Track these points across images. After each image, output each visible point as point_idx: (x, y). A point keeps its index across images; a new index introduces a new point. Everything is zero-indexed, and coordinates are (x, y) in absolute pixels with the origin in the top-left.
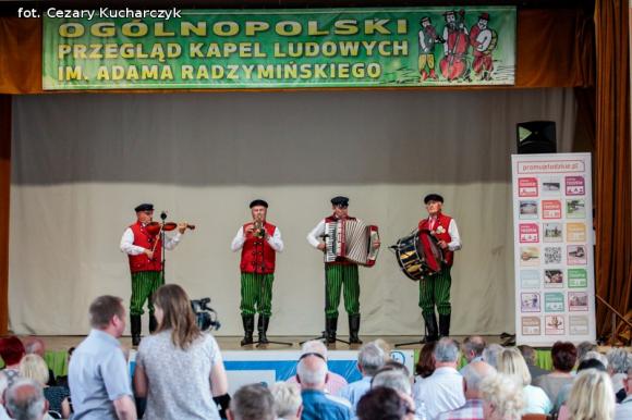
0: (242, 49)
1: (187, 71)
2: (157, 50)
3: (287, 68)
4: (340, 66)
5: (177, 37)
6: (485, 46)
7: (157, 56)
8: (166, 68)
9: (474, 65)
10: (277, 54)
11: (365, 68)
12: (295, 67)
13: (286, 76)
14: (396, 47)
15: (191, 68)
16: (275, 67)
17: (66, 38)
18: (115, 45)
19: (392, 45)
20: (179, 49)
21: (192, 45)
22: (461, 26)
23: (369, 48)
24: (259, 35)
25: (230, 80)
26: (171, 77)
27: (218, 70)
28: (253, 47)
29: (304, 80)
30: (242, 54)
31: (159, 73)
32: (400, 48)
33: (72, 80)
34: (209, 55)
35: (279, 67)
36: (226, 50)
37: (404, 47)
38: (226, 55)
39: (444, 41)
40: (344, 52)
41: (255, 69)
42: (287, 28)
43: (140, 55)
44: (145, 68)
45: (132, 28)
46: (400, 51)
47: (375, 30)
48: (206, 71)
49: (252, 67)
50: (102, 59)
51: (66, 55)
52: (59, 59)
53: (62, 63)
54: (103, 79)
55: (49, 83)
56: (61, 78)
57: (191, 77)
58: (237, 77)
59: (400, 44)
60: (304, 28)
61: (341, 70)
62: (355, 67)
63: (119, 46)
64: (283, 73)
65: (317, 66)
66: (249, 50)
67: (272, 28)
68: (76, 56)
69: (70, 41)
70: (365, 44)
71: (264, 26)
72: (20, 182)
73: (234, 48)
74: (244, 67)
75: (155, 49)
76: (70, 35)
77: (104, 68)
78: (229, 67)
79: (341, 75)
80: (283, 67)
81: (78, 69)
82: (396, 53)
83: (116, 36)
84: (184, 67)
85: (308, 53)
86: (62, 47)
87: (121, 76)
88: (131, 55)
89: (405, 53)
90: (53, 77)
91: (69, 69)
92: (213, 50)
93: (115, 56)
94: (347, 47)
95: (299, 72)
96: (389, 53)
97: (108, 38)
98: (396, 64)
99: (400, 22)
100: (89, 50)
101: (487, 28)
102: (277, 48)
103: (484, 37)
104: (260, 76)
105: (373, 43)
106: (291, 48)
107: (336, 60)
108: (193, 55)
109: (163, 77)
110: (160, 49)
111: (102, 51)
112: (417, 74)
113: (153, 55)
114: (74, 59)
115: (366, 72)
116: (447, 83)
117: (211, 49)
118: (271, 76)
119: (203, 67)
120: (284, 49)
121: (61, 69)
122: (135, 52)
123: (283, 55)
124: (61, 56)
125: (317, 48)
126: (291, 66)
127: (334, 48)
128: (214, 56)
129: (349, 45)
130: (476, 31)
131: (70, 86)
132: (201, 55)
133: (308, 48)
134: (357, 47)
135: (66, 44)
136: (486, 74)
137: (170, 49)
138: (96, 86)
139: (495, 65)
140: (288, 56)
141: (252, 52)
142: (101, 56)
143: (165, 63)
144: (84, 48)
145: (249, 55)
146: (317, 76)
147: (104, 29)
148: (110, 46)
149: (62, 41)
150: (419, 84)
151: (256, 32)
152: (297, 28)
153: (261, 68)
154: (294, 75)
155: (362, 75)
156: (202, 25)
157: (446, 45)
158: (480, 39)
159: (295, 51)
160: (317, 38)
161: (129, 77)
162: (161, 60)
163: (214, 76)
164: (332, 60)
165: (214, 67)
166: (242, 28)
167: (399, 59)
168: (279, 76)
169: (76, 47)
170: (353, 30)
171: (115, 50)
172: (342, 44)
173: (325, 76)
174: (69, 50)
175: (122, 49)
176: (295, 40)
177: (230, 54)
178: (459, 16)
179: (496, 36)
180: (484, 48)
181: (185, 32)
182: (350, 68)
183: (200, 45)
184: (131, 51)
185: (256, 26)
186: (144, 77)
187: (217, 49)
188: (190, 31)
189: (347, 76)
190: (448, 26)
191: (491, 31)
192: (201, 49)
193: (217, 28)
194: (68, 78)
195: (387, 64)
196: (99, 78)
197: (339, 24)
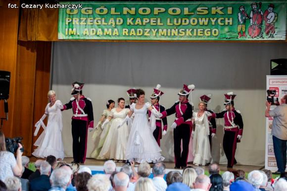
0: (152, 21)
1: (125, 31)
2: (111, 21)
3: (173, 30)
4: (199, 30)
5: (122, 15)
6: (271, 20)
7: (112, 24)
8: (116, 30)
9: (265, 30)
10: (169, 24)
11: (211, 31)
12: (177, 30)
13: (173, 34)
14: (227, 21)
15: (127, 30)
16: (167, 30)
17: (69, 15)
18: (92, 18)
19: (225, 20)
20: (122, 21)
21: (128, 19)
22: (260, 11)
23: (213, 21)
24: (160, 14)
25: (146, 36)
26: (118, 34)
27: (140, 31)
28: (157, 20)
29: (182, 37)
30: (152, 24)
31: (112, 32)
32: (229, 21)
33: (72, 35)
34: (136, 24)
35: (169, 30)
36: (144, 22)
37: (231, 21)
38: (144, 24)
39: (250, 18)
40: (201, 23)
41: (158, 31)
42: (174, 11)
43: (104, 23)
44: (106, 30)
45: (101, 10)
46: (229, 23)
47: (216, 12)
48: (134, 31)
49: (156, 30)
50: (86, 25)
51: (69, 23)
52: (66, 25)
53: (67, 26)
54: (86, 34)
55: (61, 36)
56: (67, 34)
57: (127, 34)
58: (149, 35)
59: (229, 19)
60: (182, 11)
61: (199, 32)
62: (206, 30)
63: (94, 19)
64: (171, 33)
65: (187, 30)
66: (155, 21)
67: (166, 11)
68: (74, 23)
69: (71, 16)
70: (211, 19)
71: (163, 10)
72: (58, 83)
73: (148, 21)
74: (153, 30)
75: (110, 21)
76: (71, 13)
77: (87, 29)
78: (145, 30)
79: (199, 35)
80: (171, 30)
81: (74, 29)
82: (226, 24)
83: (92, 14)
84: (124, 30)
85: (183, 24)
86: (67, 19)
87: (94, 34)
88: (100, 23)
89: (231, 24)
90: (63, 33)
91: (70, 29)
92: (138, 21)
93: (92, 24)
94: (203, 21)
95: (179, 32)
96: (223, 24)
97: (89, 15)
98: (226, 29)
99: (229, 8)
100: (80, 20)
101: (273, 12)
102: (169, 21)
103: (271, 16)
104: (160, 35)
105: (215, 19)
106: (175, 21)
107: (197, 27)
108: (128, 24)
109: (114, 34)
110: (113, 21)
111: (86, 21)
112: (237, 34)
113: (109, 24)
114: (73, 25)
115: (211, 33)
116: (251, 39)
117: (137, 21)
118: (165, 35)
119: (133, 30)
120: (172, 21)
121: (67, 29)
122: (101, 22)
123: (172, 24)
124: (67, 24)
125: (188, 21)
126: (175, 29)
127: (196, 21)
128: (138, 24)
129: (204, 19)
130: (267, 13)
131: (71, 38)
132: (132, 24)
133: (183, 21)
134: (207, 21)
135: (69, 17)
136: (271, 34)
137: (117, 21)
138: (82, 38)
139: (276, 30)
140: (174, 25)
141: (156, 23)
142: (85, 24)
143: (115, 27)
144: (78, 20)
145: (155, 24)
146: (187, 35)
147: (87, 11)
148: (90, 19)
149: (68, 16)
150: (237, 40)
151: (159, 13)
152: (178, 11)
153: (160, 30)
154: (176, 34)
155: (209, 34)
156: (133, 9)
157: (251, 20)
158: (269, 17)
159: (177, 22)
160: (188, 16)
161: (98, 34)
162: (113, 26)
163: (138, 34)
164: (195, 27)
165: (138, 30)
166: (152, 11)
167: (228, 27)
168: (169, 35)
169: (74, 19)
170: (206, 12)
171: (92, 21)
172: (200, 19)
173: (191, 34)
174: (70, 20)
175: (95, 20)
176: (177, 17)
177: (146, 23)
178: (259, 6)
179: (277, 16)
180: (271, 22)
181: (125, 13)
182: (203, 31)
183: (132, 19)
184: (99, 22)
185: (159, 10)
186: (105, 34)
187: (140, 21)
188: (128, 12)
189: (202, 35)
190: (253, 11)
191: (274, 13)
192: (132, 21)
193: (140, 11)
194: (70, 34)
195: (222, 29)
196: (84, 34)
197: (199, 9)
